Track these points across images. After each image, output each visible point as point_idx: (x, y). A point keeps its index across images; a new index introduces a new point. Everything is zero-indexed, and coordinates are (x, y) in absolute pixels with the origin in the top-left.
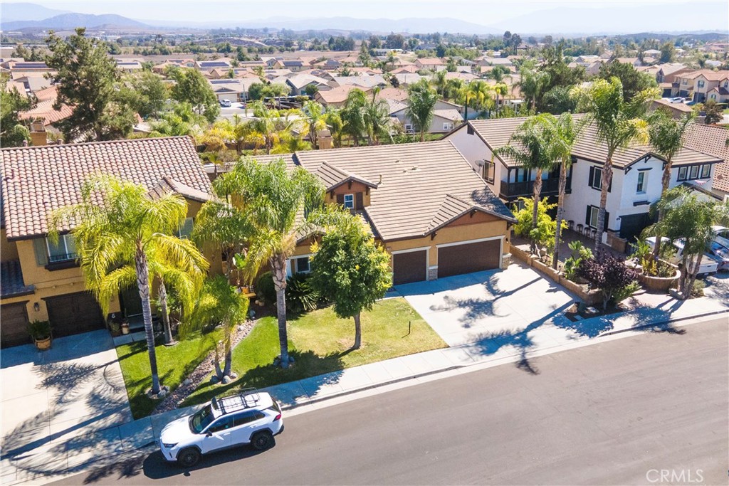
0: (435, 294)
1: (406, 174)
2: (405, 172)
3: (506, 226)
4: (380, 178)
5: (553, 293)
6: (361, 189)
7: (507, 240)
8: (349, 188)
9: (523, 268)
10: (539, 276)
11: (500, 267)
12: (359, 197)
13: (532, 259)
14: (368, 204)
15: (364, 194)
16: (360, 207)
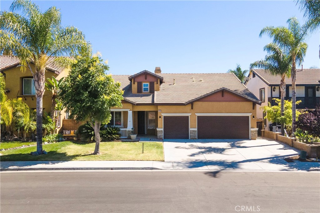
2: (194, 81)
3: (252, 106)
4: (174, 82)
5: (283, 150)
7: (253, 117)
8: (146, 79)
10: (279, 144)
11: (250, 138)
12: (152, 85)
13: (277, 134)
14: (158, 90)
15: (155, 83)
16: (152, 91)
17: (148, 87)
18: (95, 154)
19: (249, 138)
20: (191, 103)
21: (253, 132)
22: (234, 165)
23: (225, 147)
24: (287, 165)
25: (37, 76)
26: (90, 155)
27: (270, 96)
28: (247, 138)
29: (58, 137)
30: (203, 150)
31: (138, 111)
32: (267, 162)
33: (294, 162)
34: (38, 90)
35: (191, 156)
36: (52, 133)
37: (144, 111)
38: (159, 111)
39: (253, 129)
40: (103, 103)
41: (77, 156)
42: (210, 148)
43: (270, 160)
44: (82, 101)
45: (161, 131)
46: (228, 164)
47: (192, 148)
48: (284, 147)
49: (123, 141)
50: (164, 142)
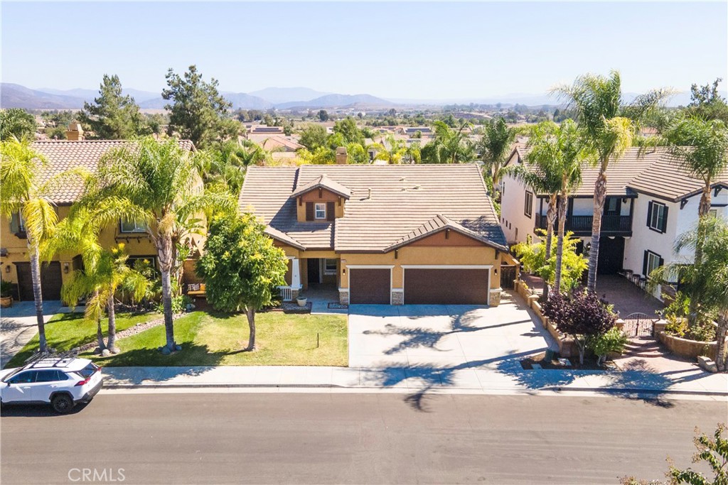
0: (386, 318)
1: (404, 192)
2: (404, 190)
3: (494, 253)
4: (369, 194)
5: (529, 337)
6: (332, 199)
7: (496, 271)
8: (320, 196)
9: (519, 308)
10: (530, 318)
11: (489, 304)
12: (331, 207)
13: (531, 299)
14: (341, 215)
15: (336, 204)
16: (331, 218)
17: (325, 211)
18: (250, 349)
19: (486, 304)
20: (395, 250)
21: (494, 294)
22: (442, 376)
23: (441, 331)
24: (517, 376)
25: (161, 242)
26: (242, 351)
28: (483, 303)
29: (185, 303)
30: (407, 338)
31: (308, 259)
32: (494, 369)
33: (532, 368)
34: (163, 262)
35: (388, 353)
36: (175, 296)
37: (318, 259)
38: (342, 261)
39: (495, 289)
41: (225, 353)
42: (418, 331)
43: (500, 364)
45: (346, 292)
46: (437, 373)
47: (390, 332)
48: (534, 330)
49: (287, 312)
50: (351, 316)
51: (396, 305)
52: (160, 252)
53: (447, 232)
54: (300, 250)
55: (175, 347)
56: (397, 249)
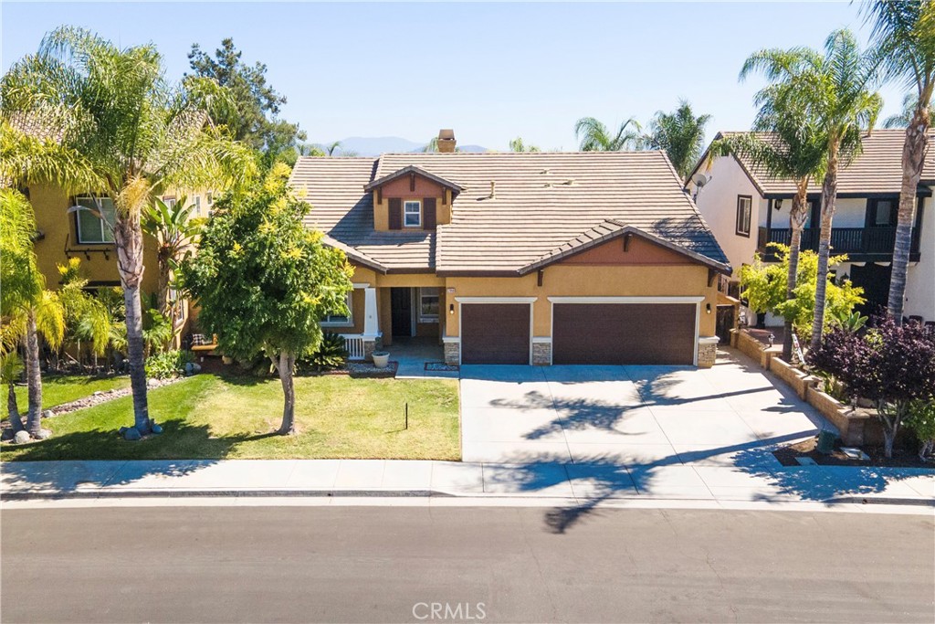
0: (524, 384)
1: (548, 188)
2: (549, 186)
3: (705, 277)
4: (492, 188)
5: (778, 413)
7: (708, 307)
8: (412, 189)
9: (747, 370)
10: (771, 385)
11: (695, 363)
12: (430, 206)
13: (769, 355)
14: (447, 221)
15: (439, 201)
16: (430, 225)
17: (419, 213)
18: (285, 430)
20: (538, 271)
21: (705, 346)
22: (633, 477)
23: (623, 404)
24: (776, 477)
25: (122, 233)
26: (270, 435)
27: (764, 223)
28: (687, 362)
29: (183, 361)
30: (564, 414)
31: (392, 288)
32: (729, 465)
33: (797, 464)
34: (126, 271)
35: (532, 436)
36: (166, 350)
37: (409, 288)
38: (448, 291)
39: (706, 339)
40: (303, 313)
42: (580, 404)
43: (737, 457)
44: (247, 313)
45: (455, 344)
46: (625, 471)
47: (534, 405)
48: (783, 402)
49: (354, 376)
50: (463, 380)
51: (539, 364)
52: (120, 251)
53: (627, 238)
54: (378, 271)
55: (150, 427)
56: (542, 267)
